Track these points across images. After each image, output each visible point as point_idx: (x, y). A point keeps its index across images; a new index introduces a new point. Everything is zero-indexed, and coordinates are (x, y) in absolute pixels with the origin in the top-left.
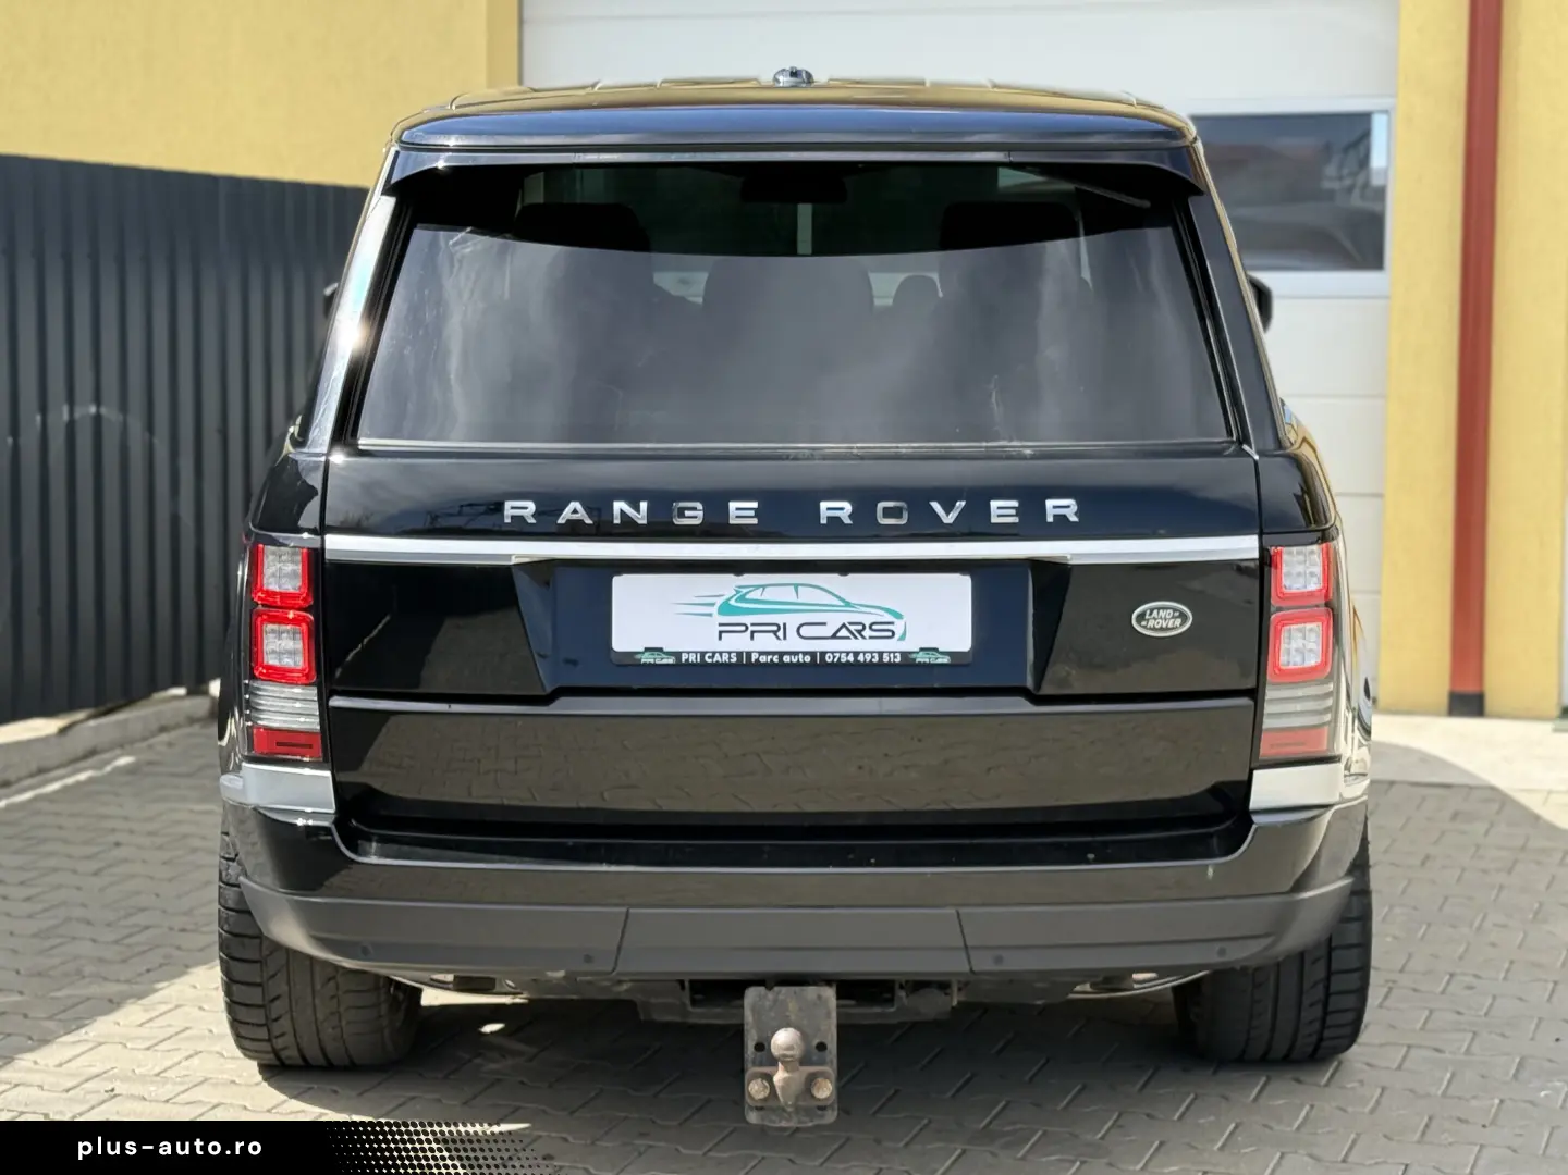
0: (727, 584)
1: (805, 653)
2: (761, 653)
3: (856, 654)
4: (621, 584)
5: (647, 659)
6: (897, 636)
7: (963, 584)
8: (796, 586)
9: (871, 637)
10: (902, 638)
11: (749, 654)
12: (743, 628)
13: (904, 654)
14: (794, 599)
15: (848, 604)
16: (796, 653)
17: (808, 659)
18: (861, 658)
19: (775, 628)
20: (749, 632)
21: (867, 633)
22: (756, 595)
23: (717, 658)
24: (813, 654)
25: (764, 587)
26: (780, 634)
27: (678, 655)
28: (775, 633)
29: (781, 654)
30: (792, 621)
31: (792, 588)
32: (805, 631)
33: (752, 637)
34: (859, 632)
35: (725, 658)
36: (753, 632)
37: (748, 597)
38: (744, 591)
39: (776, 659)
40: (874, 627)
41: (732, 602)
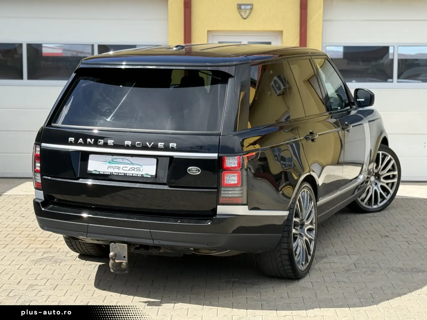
0: (110, 158)
1: (123, 173)
2: (115, 173)
3: (133, 174)
4: (91, 156)
5: (94, 172)
6: (141, 171)
7: (155, 160)
8: (123, 159)
9: (136, 171)
10: (142, 171)
11: (112, 173)
12: (112, 167)
13: (142, 175)
14: (122, 162)
15: (132, 163)
16: (121, 173)
17: (123, 174)
18: (133, 175)
19: (118, 167)
20: (113, 168)
21: (135, 170)
22: (115, 160)
23: (107, 173)
24: (124, 174)
25: (117, 159)
26: (119, 169)
27: (99, 172)
28: (118, 168)
29: (118, 173)
30: (121, 166)
31: (122, 159)
32: (124, 169)
33: (114, 169)
34: (134, 169)
35: (108, 173)
36: (114, 168)
37: (114, 161)
38: (113, 159)
39: (117, 174)
40: (137, 169)
41: (111, 162)
